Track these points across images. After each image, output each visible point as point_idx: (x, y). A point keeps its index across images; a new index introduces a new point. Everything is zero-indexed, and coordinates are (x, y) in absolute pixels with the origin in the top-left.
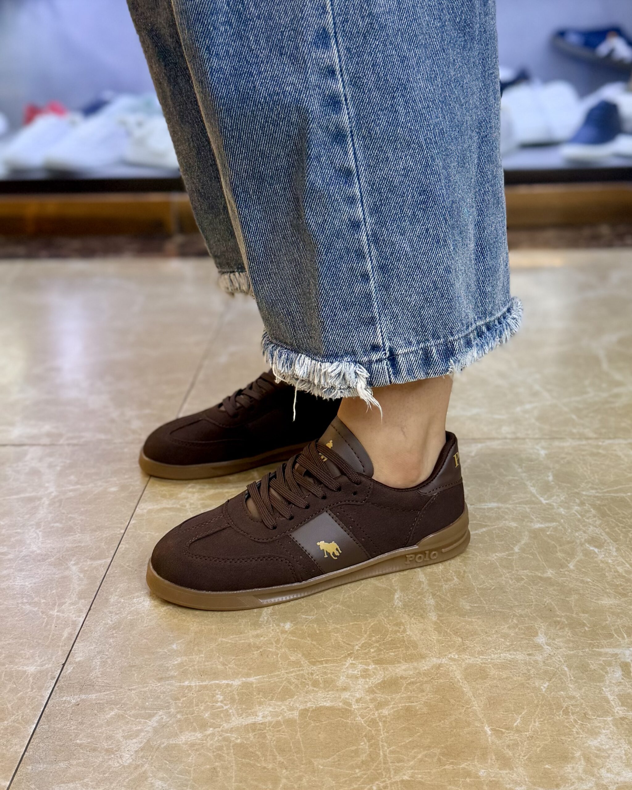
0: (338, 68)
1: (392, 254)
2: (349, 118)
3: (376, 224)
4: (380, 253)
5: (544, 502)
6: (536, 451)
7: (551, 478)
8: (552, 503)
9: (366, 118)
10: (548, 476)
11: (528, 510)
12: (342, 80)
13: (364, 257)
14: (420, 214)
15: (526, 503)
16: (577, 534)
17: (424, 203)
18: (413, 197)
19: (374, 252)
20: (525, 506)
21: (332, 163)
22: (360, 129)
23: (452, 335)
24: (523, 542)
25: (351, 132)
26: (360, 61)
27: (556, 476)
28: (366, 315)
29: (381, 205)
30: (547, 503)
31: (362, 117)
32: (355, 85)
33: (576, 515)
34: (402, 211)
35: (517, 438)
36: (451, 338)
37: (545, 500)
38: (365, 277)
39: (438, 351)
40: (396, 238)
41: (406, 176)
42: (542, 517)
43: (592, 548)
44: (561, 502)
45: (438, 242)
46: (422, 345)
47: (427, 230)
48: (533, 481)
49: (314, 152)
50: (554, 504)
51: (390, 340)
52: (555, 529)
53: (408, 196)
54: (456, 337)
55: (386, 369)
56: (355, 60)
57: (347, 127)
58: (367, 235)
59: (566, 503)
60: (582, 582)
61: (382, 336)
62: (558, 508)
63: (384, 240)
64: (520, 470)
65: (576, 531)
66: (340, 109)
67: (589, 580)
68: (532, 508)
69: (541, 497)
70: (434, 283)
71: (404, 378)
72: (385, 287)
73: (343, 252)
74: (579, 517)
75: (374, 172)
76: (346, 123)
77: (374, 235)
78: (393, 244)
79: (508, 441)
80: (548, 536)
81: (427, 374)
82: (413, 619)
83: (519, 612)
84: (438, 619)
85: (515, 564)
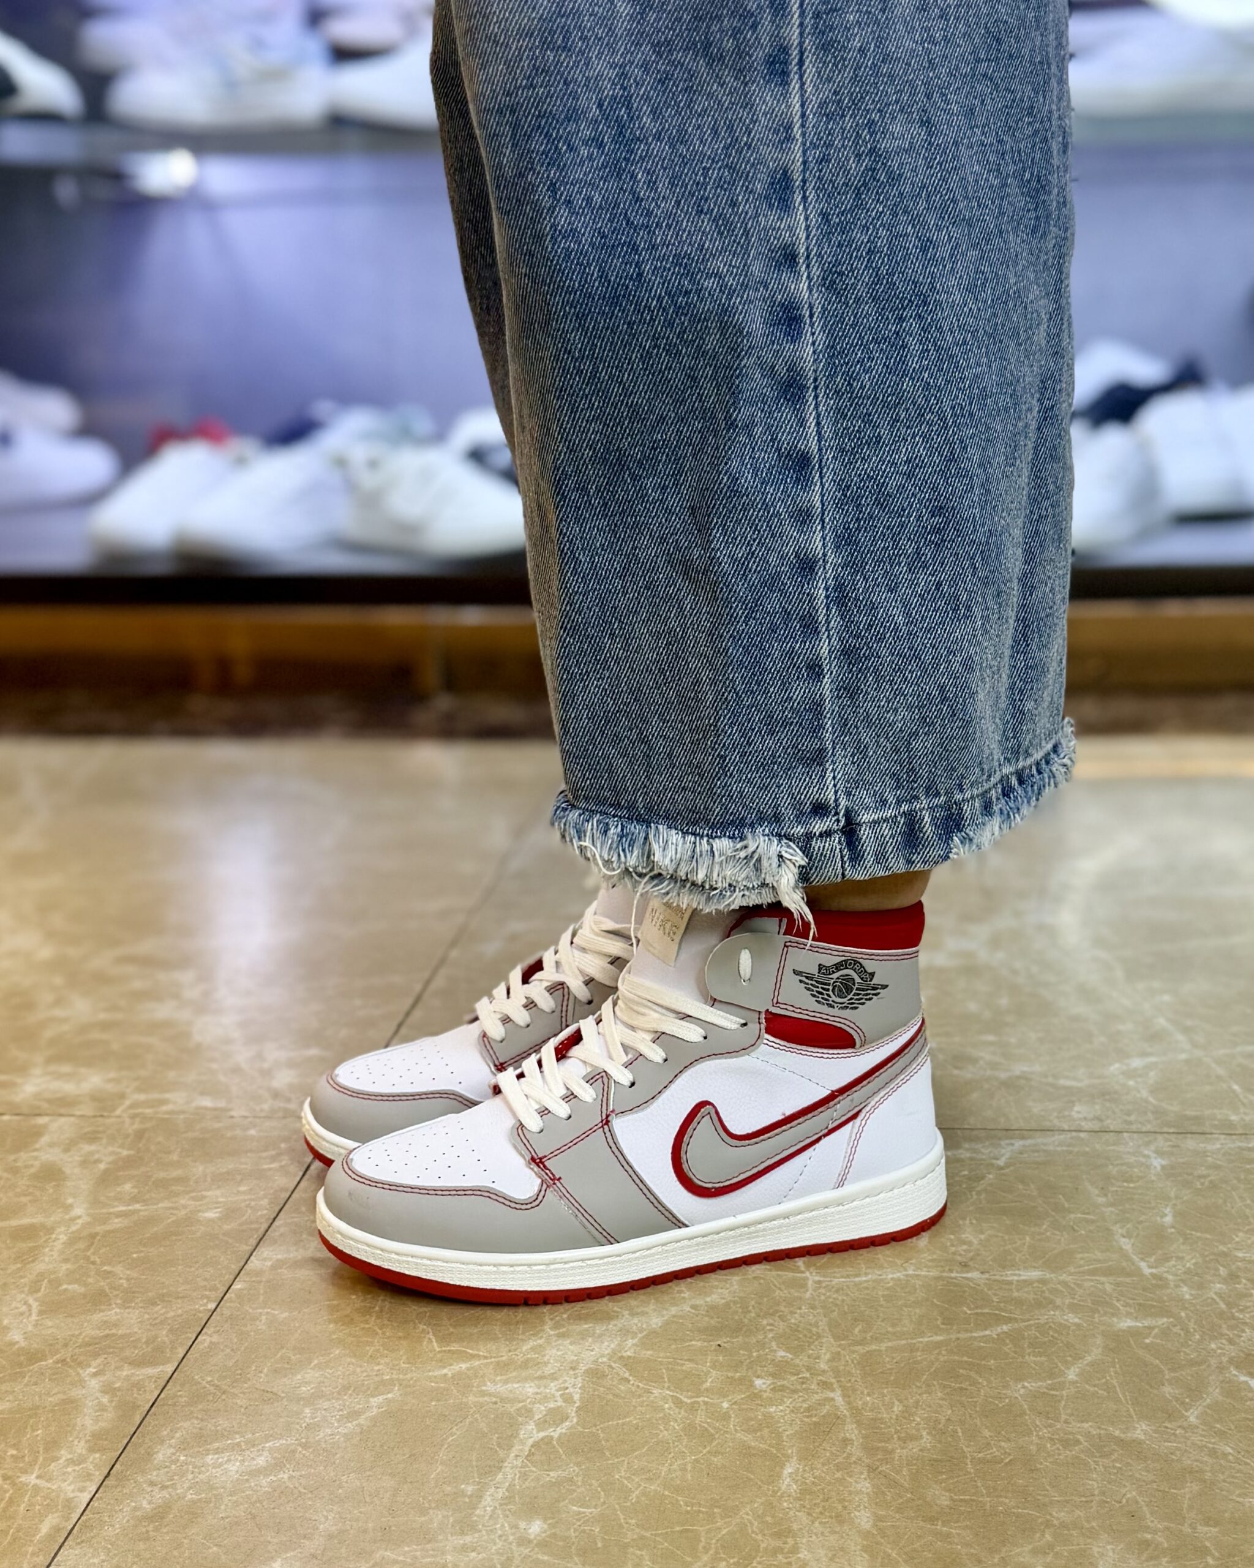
0: (802, 250)
1: (869, 627)
2: (814, 352)
3: (845, 565)
4: (849, 622)
12: (809, 276)
13: (817, 631)
14: (928, 552)
17: (939, 531)
18: (919, 517)
19: (835, 622)
21: (773, 440)
22: (832, 376)
23: (962, 791)
25: (816, 380)
26: (845, 241)
28: (808, 745)
29: (859, 529)
31: (839, 353)
32: (831, 287)
36: (959, 797)
38: (815, 671)
39: (933, 819)
40: (880, 596)
41: (909, 475)
45: (956, 609)
46: (904, 807)
47: (938, 585)
49: (742, 415)
51: (848, 794)
53: (909, 515)
54: (968, 795)
55: (837, 851)
56: (836, 238)
57: (810, 369)
58: (827, 588)
61: (835, 786)
63: (857, 599)
66: (800, 333)
70: (942, 688)
71: (868, 870)
72: (849, 691)
73: (778, 620)
75: (852, 463)
76: (809, 361)
77: (840, 587)
78: (873, 607)
81: (910, 862)
82: (817, 1524)
83: (1060, 1515)
84: (875, 1525)
85: (1066, 1407)
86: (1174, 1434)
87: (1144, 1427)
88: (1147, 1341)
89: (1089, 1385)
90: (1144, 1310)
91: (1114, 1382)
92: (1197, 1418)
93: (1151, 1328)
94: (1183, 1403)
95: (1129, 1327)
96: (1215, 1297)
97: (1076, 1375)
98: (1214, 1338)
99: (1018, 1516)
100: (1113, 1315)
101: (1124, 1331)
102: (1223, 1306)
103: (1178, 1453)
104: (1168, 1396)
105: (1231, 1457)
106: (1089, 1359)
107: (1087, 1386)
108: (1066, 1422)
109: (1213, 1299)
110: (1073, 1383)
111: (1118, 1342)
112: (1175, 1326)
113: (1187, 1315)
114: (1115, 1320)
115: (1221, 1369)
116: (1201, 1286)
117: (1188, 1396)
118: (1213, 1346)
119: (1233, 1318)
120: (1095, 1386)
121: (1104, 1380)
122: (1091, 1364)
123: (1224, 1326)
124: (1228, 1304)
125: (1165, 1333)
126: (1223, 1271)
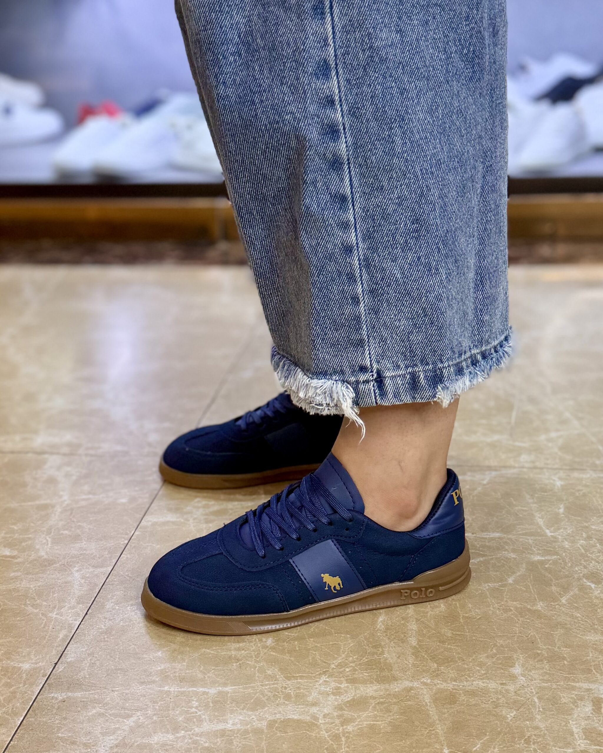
0: (337, 98)
1: (383, 279)
2: (347, 146)
3: (369, 249)
4: (372, 277)
5: (549, 534)
6: (552, 481)
7: (561, 511)
8: (558, 536)
9: (363, 147)
10: (560, 508)
11: (530, 541)
12: (341, 110)
13: (355, 281)
14: (412, 242)
15: (532, 534)
16: (577, 569)
17: (417, 231)
18: (405, 225)
19: (365, 276)
20: (529, 538)
21: (327, 189)
22: (356, 158)
23: (442, 362)
24: (519, 574)
25: (348, 160)
26: (359, 92)
27: (567, 508)
28: (355, 337)
29: (374, 231)
30: (551, 536)
31: (359, 146)
32: (353, 115)
33: (580, 550)
34: (394, 238)
35: (535, 468)
36: (440, 365)
37: (551, 532)
38: (356, 300)
39: (426, 376)
40: (388, 264)
41: (399, 205)
42: (544, 549)
43: (589, 584)
44: (567, 535)
45: (430, 270)
46: (410, 370)
47: (419, 258)
48: (543, 513)
49: (310, 178)
50: (560, 537)
51: (378, 362)
52: (555, 562)
53: (400, 224)
54: (446, 364)
55: (372, 390)
56: (355, 91)
57: (344, 155)
58: (359, 260)
59: (573, 536)
60: (572, 616)
61: (370, 358)
62: (563, 541)
63: (375, 266)
64: (531, 501)
65: (577, 565)
66: (338, 138)
67: (578, 615)
68: (535, 540)
69: (548, 529)
70: (424, 310)
71: (390, 401)
72: (375, 311)
73: (335, 275)
74: (583, 551)
75: (369, 199)
76: (344, 151)
77: (366, 259)
78: (383, 269)
79: (525, 470)
80: (546, 569)
81: (414, 398)
82: (392, 643)
83: (500, 642)
84: (418, 644)
85: (507, 595)
86: (555, 608)
87: (541, 605)
88: (546, 566)
90: (546, 552)
91: (530, 584)
92: (566, 601)
93: (549, 560)
94: (560, 594)
95: (539, 560)
96: (580, 547)
97: (513, 581)
99: (481, 641)
100: (532, 554)
101: (536, 561)
103: (556, 616)
104: (553, 591)
105: (579, 618)
107: (517, 586)
108: (506, 601)
110: (511, 584)
111: (533, 566)
112: (560, 559)
113: (566, 555)
114: (532, 556)
115: (579, 579)
116: (574, 542)
117: (563, 591)
119: (587, 556)
120: (520, 586)
121: (525, 583)
122: (520, 576)
123: (582, 560)
124: (585, 550)
126: (585, 535)
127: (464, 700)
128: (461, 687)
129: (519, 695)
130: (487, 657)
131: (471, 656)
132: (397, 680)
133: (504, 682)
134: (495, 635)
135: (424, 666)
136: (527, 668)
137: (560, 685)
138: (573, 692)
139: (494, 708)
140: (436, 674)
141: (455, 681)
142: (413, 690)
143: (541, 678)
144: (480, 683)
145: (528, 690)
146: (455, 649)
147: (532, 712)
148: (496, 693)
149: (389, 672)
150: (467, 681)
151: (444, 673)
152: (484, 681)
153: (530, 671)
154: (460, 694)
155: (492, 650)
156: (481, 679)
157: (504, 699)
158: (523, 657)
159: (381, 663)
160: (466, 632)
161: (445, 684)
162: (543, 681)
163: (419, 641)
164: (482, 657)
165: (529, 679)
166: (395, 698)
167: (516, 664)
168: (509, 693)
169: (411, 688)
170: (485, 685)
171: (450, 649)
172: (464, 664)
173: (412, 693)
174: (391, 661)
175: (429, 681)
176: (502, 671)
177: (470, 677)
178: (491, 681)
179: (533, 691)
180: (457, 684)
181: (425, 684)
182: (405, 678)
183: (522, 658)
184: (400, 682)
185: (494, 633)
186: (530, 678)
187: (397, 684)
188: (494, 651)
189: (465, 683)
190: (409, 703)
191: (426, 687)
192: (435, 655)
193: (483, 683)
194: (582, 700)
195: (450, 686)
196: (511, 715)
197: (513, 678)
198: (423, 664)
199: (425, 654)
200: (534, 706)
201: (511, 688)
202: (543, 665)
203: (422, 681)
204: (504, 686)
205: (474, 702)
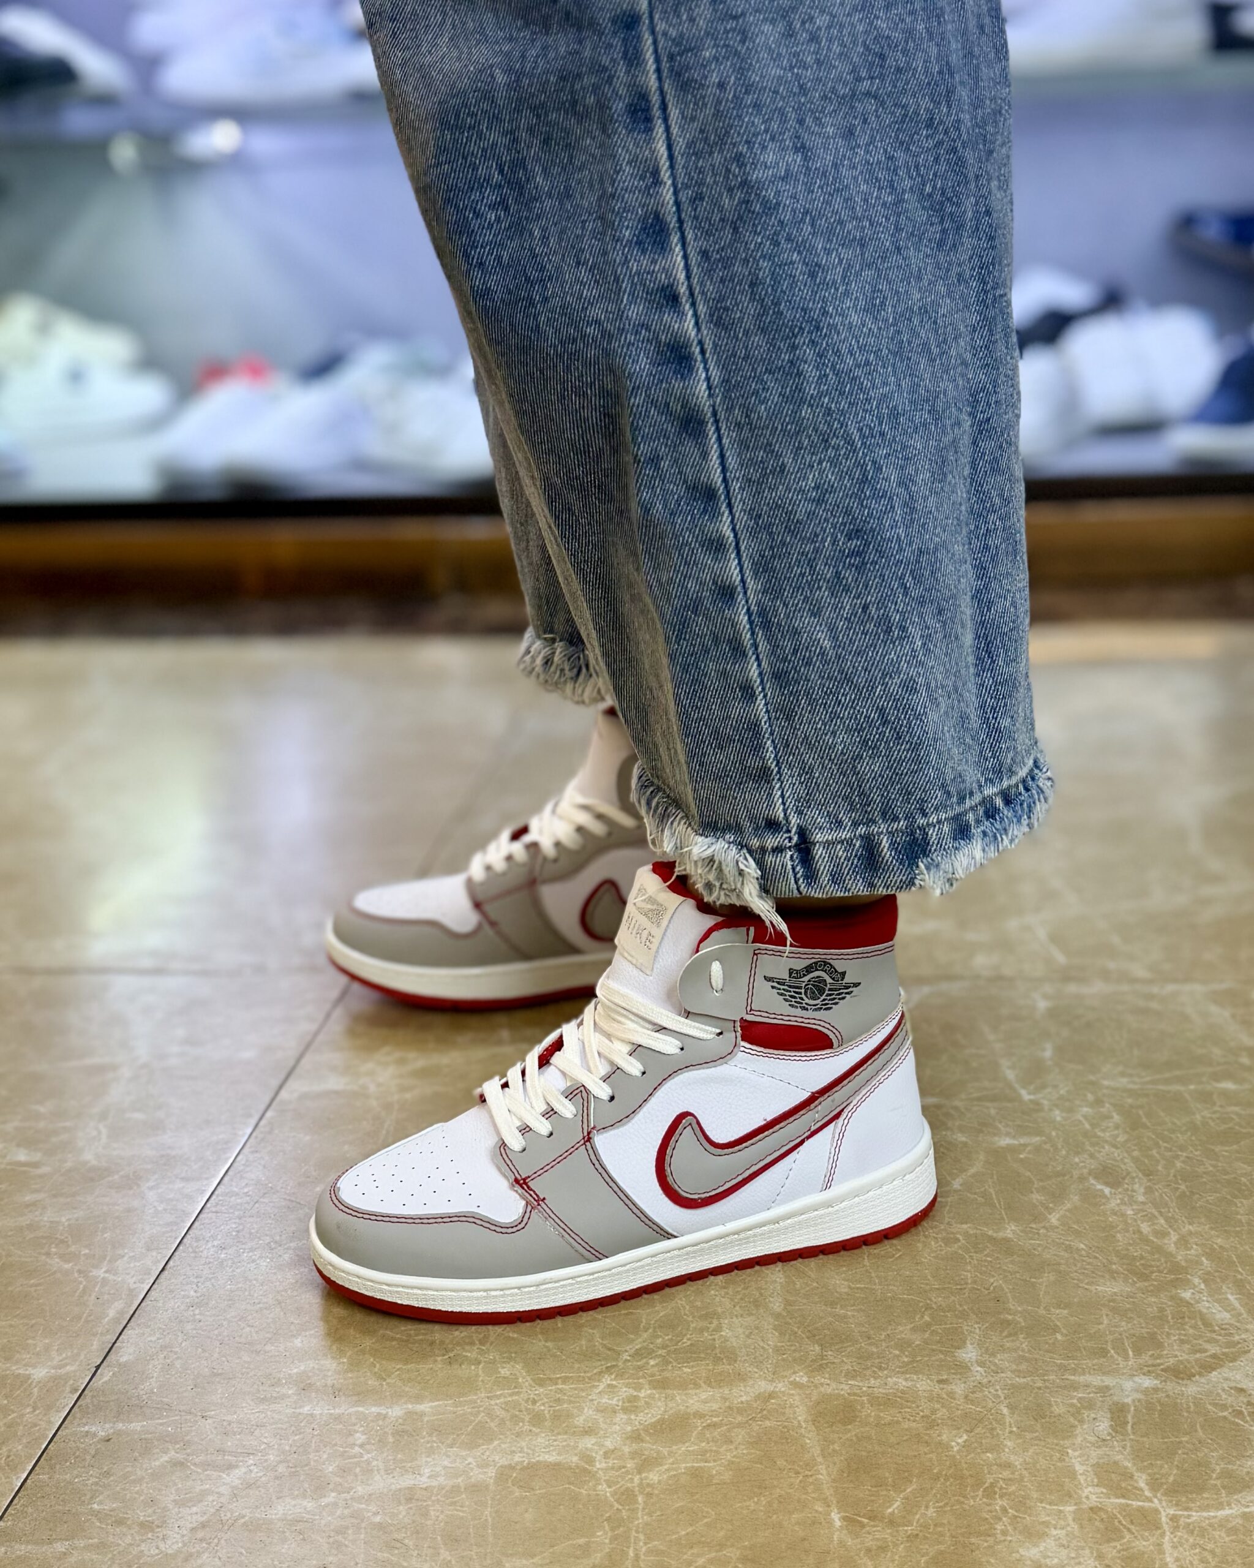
0: (683, 290)
1: (795, 652)
2: (709, 387)
3: (765, 591)
5: (1026, 1097)
7: (1048, 1054)
8: (1041, 1101)
9: (742, 388)
10: (1044, 1050)
11: (992, 1111)
12: (695, 313)
13: (744, 654)
15: (992, 1099)
17: (858, 553)
18: (835, 542)
19: (763, 646)
20: (989, 1105)
21: (680, 472)
22: (730, 409)
23: (925, 815)
25: (714, 414)
26: (727, 276)
27: (1059, 1050)
28: (752, 762)
30: (1030, 1100)
31: (734, 386)
32: (719, 323)
33: (1083, 1124)
34: (813, 568)
36: (922, 821)
37: (1029, 1094)
38: (748, 692)
39: (892, 843)
42: (1018, 1125)
43: (1100, 1187)
44: (1058, 1099)
46: (861, 830)
48: (1015, 1059)
49: (644, 450)
50: (1045, 1102)
51: (800, 813)
53: (824, 540)
54: (933, 819)
55: (789, 867)
56: (717, 274)
57: (705, 405)
58: (749, 613)
59: (1068, 1100)
60: (1069, 1249)
61: (783, 804)
62: (1051, 1110)
63: (780, 624)
64: (992, 1037)
66: (691, 370)
67: (1082, 1246)
68: (1001, 1109)
69: (1024, 1088)
71: (824, 889)
72: (785, 713)
75: (759, 493)
76: (703, 398)
77: (762, 612)
78: (796, 632)
80: (1021, 1161)
81: (873, 886)
82: (738, 1308)
83: (937, 1300)
84: (785, 1309)
85: (949, 1212)
86: (1038, 1233)
87: (1013, 1228)
88: (1022, 1156)
89: (971, 1193)
90: (1022, 1130)
91: (992, 1190)
92: (1058, 1220)
93: (1025, 1145)
94: (1047, 1208)
95: (1008, 1144)
96: (1081, 1119)
97: (961, 1185)
98: (1077, 1153)
99: (903, 1300)
100: (995, 1135)
101: (1003, 1148)
102: (1087, 1126)
103: (1040, 1249)
104: (1035, 1201)
105: (1083, 1253)
106: (972, 1171)
107: (969, 1195)
108: (949, 1223)
109: (1080, 1121)
110: (956, 1191)
111: (998, 1156)
112: (1045, 1143)
113: (1057, 1134)
114: (996, 1139)
115: (1082, 1179)
116: (1071, 1110)
117: (1052, 1202)
118: (1077, 1160)
119: (1096, 1136)
120: (975, 1194)
121: (983, 1189)
122: (973, 1176)
123: (1087, 1143)
124: (1092, 1125)
125: (1037, 1149)
126: (1090, 1097)
127: (869, 1415)
128: (864, 1389)
129: (972, 1402)
130: (914, 1330)
131: (883, 1330)
132: (744, 1380)
133: (945, 1377)
134: (928, 1287)
135: (795, 1351)
136: (987, 1349)
137: (1048, 1380)
138: (1075, 1394)
139: (927, 1429)
140: (818, 1366)
141: (853, 1378)
142: (773, 1398)
143: (1014, 1367)
144: (900, 1380)
145: (990, 1392)
146: (853, 1316)
147: (998, 1434)
148: (931, 1399)
149: (730, 1365)
150: (875, 1378)
151: (834, 1363)
152: (908, 1376)
153: (993, 1355)
154: (862, 1404)
155: (923, 1317)
156: (903, 1373)
157: (945, 1410)
158: (980, 1328)
159: (715, 1347)
160: (875, 1284)
161: (834, 1385)
162: (1018, 1373)
163: (788, 1303)
164: (904, 1331)
165: (992, 1370)
166: (742, 1414)
167: (968, 1342)
168: (955, 1399)
169: (771, 1396)
170: (910, 1384)
171: (845, 1317)
172: (870, 1344)
173: (773, 1404)
174: (734, 1344)
175: (805, 1379)
176: (942, 1356)
177: (880, 1368)
178: (920, 1376)
179: (1000, 1393)
180: (857, 1383)
181: (796, 1385)
182: (760, 1376)
183: (977, 1331)
184: (751, 1382)
185: (927, 1284)
186: (993, 1368)
187: (745, 1386)
188: (927, 1318)
189: (873, 1381)
190: (768, 1423)
191: (798, 1390)
192: (816, 1329)
193: (906, 1380)
194: (1089, 1409)
195: (844, 1389)
196: (958, 1441)
197: (962, 1369)
198: (793, 1348)
199: (799, 1328)
200: (1001, 1421)
201: (959, 1388)
202: (1017, 1344)
203: (791, 1379)
204: (945, 1386)
205: (890, 1418)
